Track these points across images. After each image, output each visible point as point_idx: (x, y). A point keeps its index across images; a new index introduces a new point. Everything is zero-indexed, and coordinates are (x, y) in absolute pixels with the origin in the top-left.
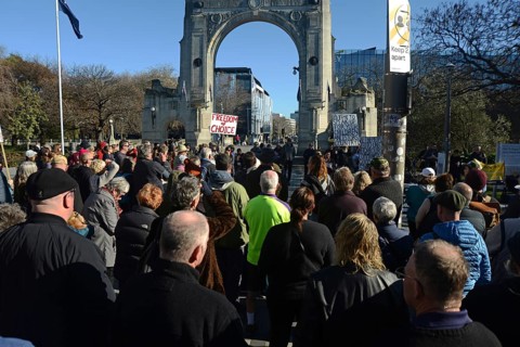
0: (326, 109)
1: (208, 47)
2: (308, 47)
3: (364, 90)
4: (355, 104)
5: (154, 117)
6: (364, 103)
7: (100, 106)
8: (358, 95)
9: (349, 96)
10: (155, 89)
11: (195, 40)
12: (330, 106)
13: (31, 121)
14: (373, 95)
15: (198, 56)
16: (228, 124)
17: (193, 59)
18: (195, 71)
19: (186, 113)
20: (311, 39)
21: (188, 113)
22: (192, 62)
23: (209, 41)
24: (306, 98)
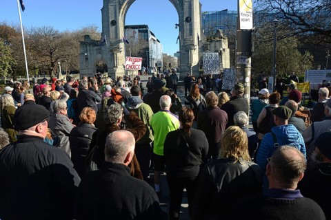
0: (197, 51)
1: (119, 12)
2: (185, 10)
3: (221, 37)
4: (215, 47)
5: (87, 59)
6: (221, 46)
7: (51, 53)
8: (218, 41)
9: (211, 41)
10: (87, 41)
11: (111, 8)
12: (199, 48)
13: (5, 65)
14: (227, 40)
15: (113, 19)
16: (136, 63)
17: (110, 20)
18: (112, 29)
19: (107, 56)
20: (186, 5)
21: (109, 56)
22: (110, 23)
23: (120, 9)
24: (184, 43)
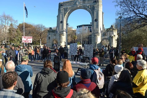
1: (64, 17)
2: (94, 16)
3: (113, 29)
4: (110, 34)
5: (49, 38)
6: (113, 34)
7: (41, 35)
8: (111, 31)
9: (108, 31)
10: (51, 30)
11: (61, 16)
12: (101, 35)
14: (116, 31)
15: (61, 20)
16: (29, 40)
17: (60, 21)
18: (61, 25)
19: (58, 37)
20: (95, 13)
21: (59, 37)
23: (65, 16)
24: (94, 32)
